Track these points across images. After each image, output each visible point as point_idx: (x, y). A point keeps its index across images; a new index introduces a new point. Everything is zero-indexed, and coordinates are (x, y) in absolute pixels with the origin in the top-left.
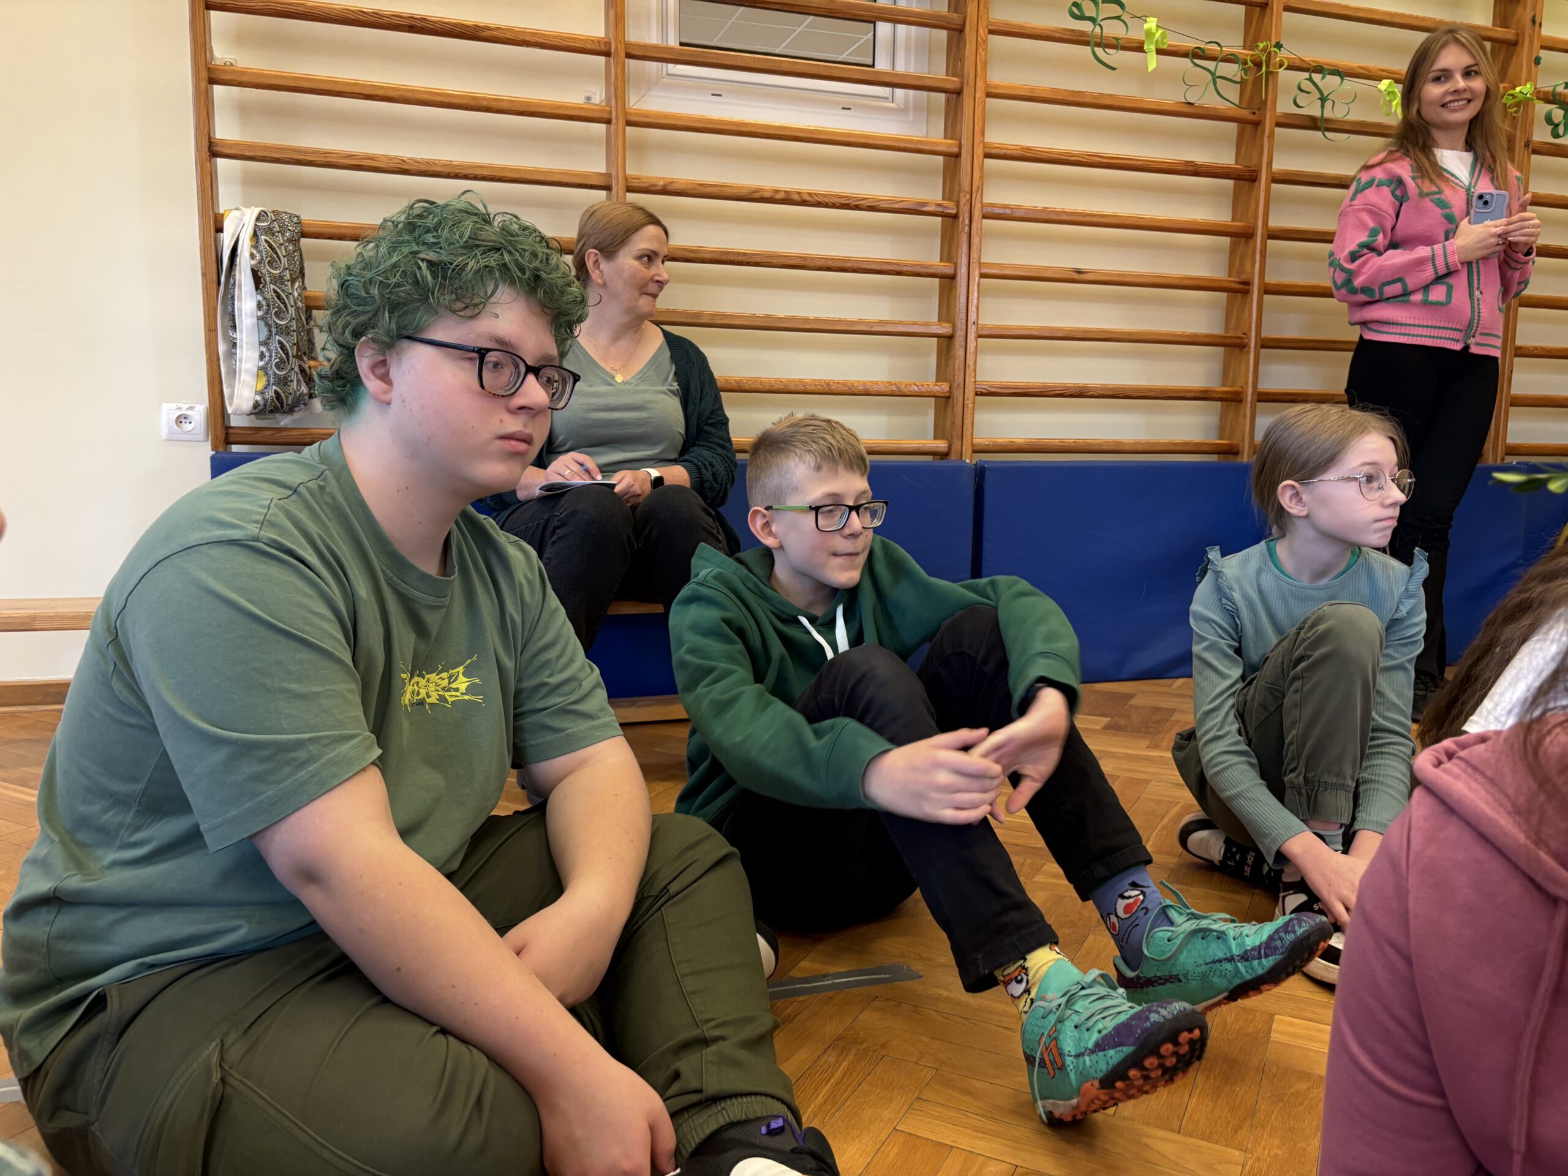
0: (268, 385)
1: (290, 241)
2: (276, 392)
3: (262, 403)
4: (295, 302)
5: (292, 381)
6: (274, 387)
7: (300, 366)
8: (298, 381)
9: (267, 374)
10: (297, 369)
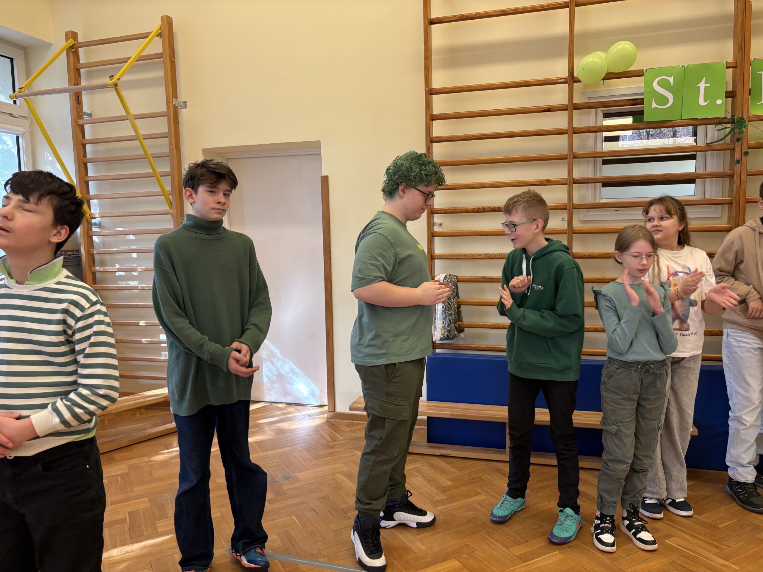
0: (445, 332)
1: (453, 285)
2: (447, 335)
3: (443, 338)
4: (454, 305)
5: (452, 331)
6: (447, 333)
7: (455, 326)
8: (454, 330)
9: (444, 329)
10: (454, 327)
